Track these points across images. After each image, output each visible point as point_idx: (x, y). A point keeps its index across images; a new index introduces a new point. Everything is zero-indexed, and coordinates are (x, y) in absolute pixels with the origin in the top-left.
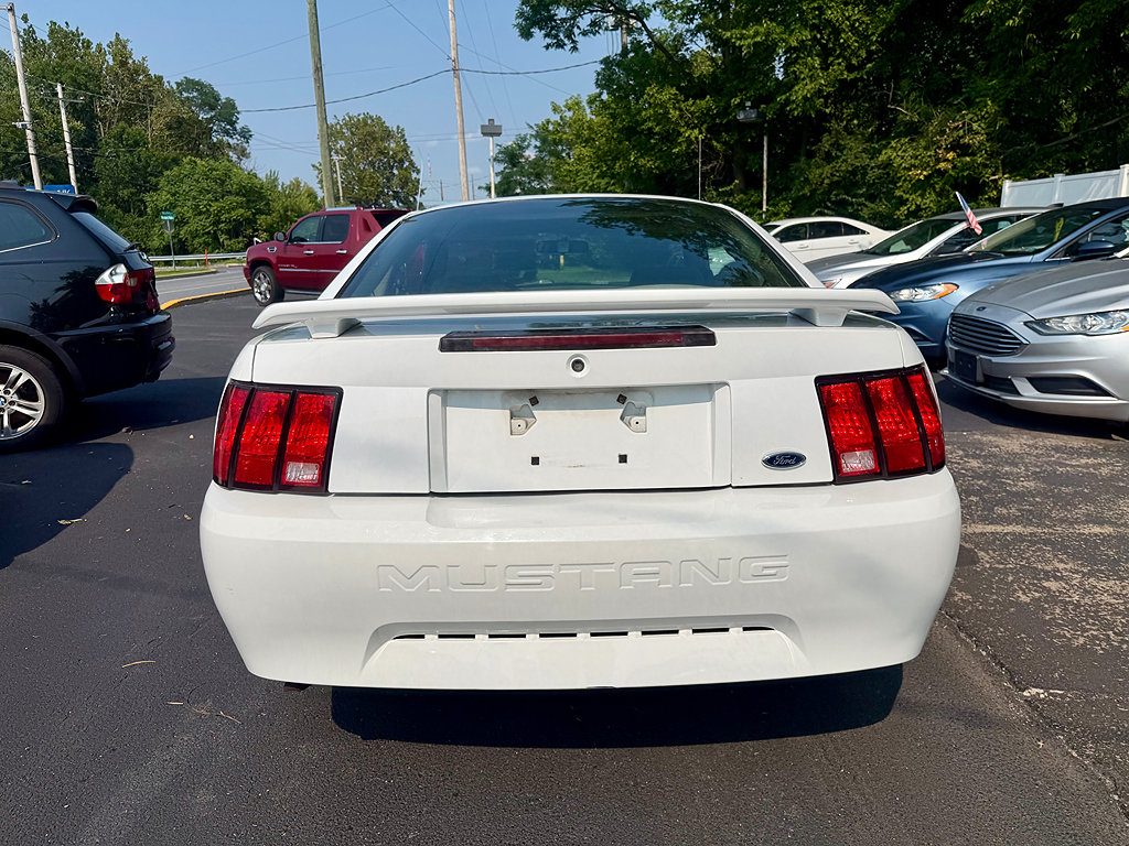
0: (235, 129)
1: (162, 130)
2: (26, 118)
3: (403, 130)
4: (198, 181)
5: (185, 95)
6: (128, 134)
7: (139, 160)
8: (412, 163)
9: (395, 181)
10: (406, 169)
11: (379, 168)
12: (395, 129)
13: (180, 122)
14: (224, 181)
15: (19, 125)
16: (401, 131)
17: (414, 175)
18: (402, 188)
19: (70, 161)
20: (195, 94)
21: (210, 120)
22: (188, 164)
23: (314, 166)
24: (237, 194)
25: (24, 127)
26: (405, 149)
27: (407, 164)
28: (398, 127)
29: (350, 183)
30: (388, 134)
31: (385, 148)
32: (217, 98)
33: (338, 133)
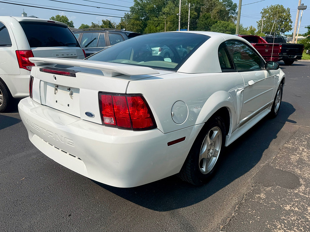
0: (235, 12)
1: (215, 14)
2: (180, 13)
3: (289, 9)
4: (220, 28)
5: (224, 3)
6: (206, 15)
7: (208, 22)
8: (290, 20)
9: (283, 26)
10: (287, 22)
11: (278, 22)
12: (287, 9)
13: (221, 11)
14: (226, 27)
15: (178, 14)
16: (289, 10)
17: (290, 24)
18: (284, 28)
19: (189, 23)
20: (226, 3)
21: (229, 10)
22: (219, 23)
23: (257, 22)
24: (230, 31)
25: (179, 15)
26: (289, 16)
27: (288, 20)
28: (288, 8)
29: (267, 27)
30: (284, 11)
31: (282, 15)
32: (232, 3)
33: (267, 11)
